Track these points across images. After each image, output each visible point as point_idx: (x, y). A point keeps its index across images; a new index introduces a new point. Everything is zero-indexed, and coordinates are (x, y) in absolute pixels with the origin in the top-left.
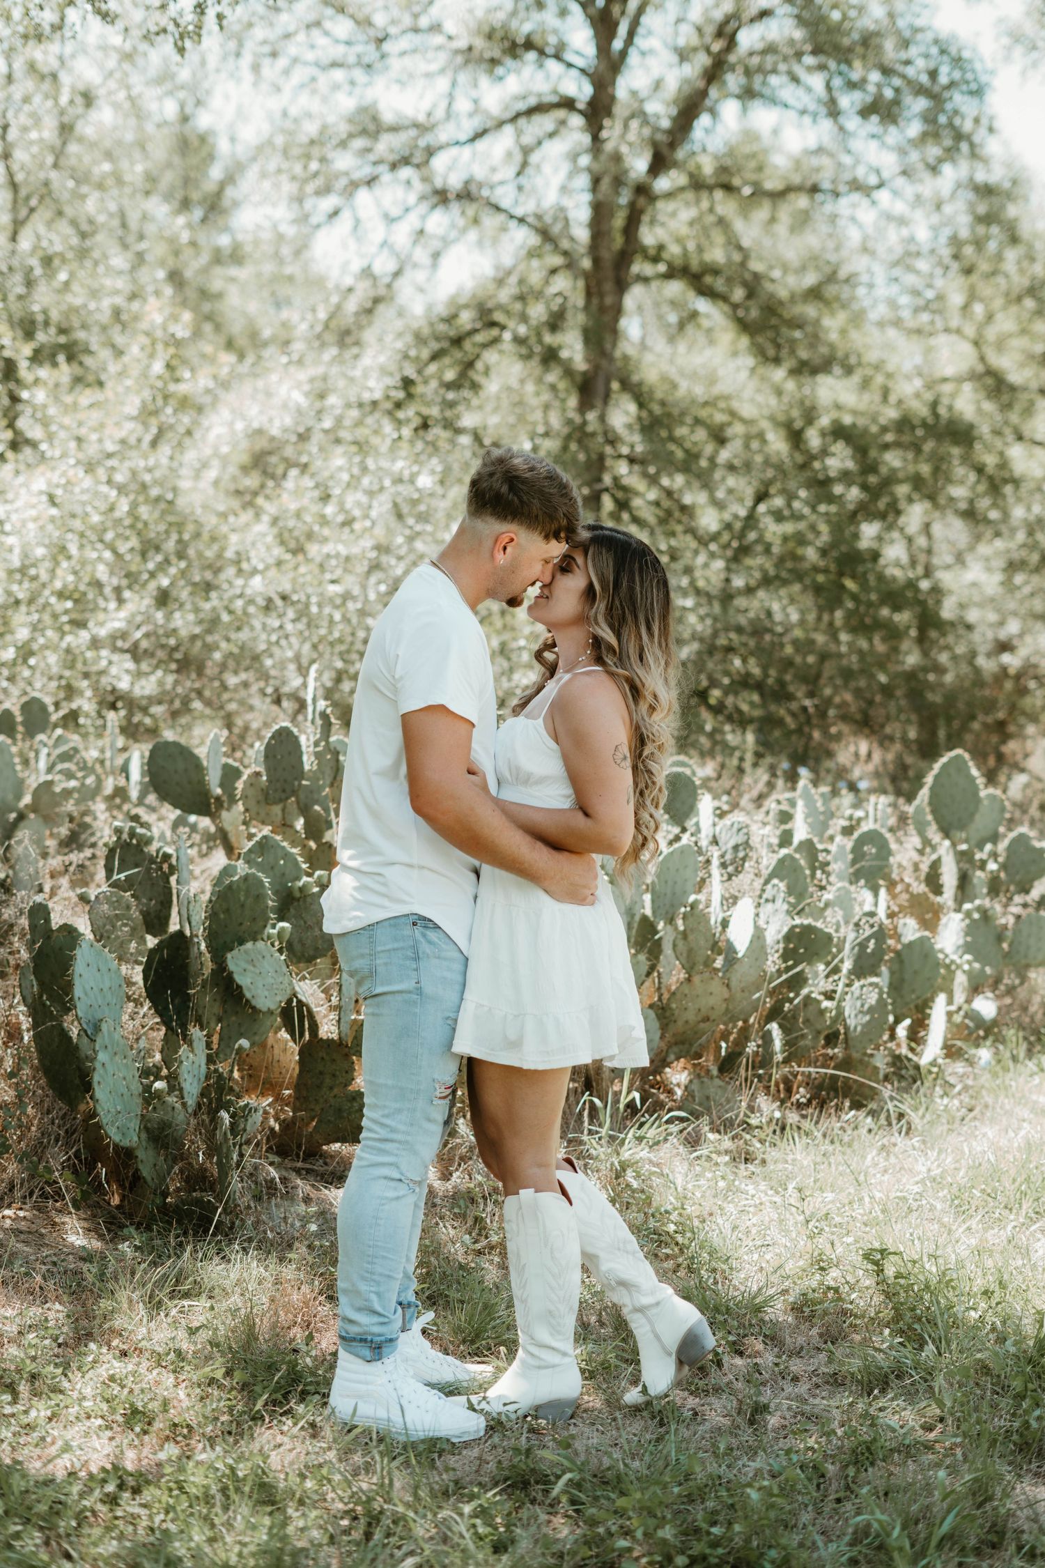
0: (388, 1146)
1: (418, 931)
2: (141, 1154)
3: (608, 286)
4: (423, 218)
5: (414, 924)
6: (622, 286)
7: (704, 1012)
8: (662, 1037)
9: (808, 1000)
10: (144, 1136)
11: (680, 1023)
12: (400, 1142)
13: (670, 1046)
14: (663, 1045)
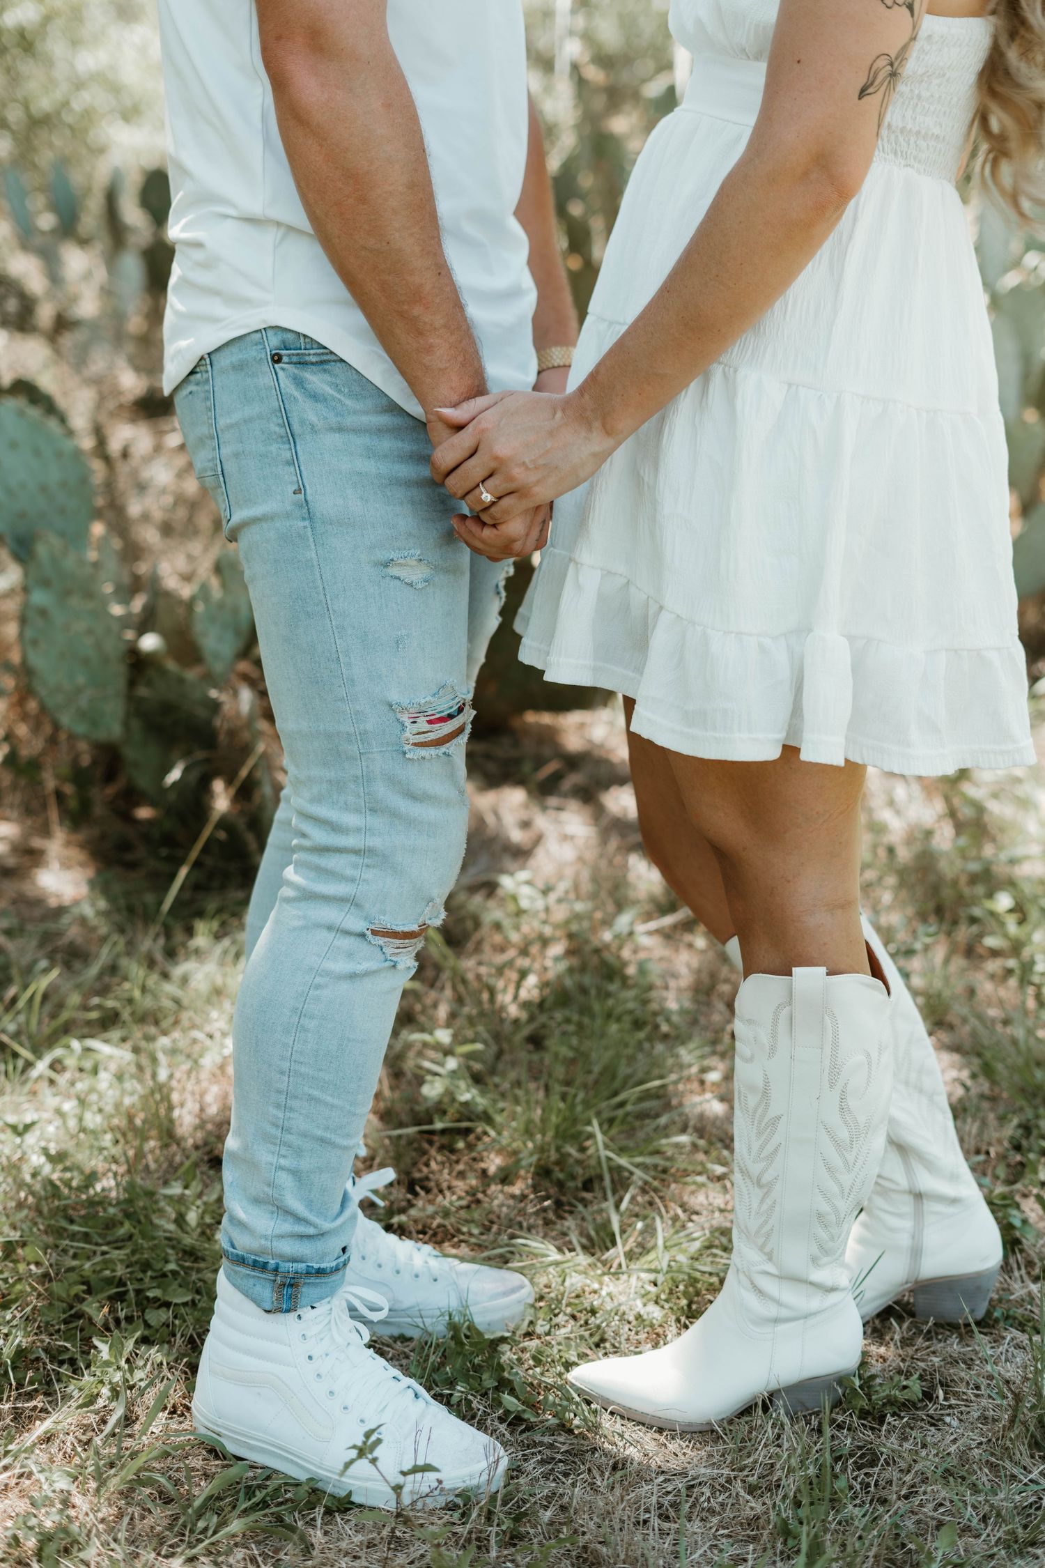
0: (331, 862)
1: (285, 372)
2: (130, 753)
5: (277, 359)
10: (136, 724)
12: (356, 852)
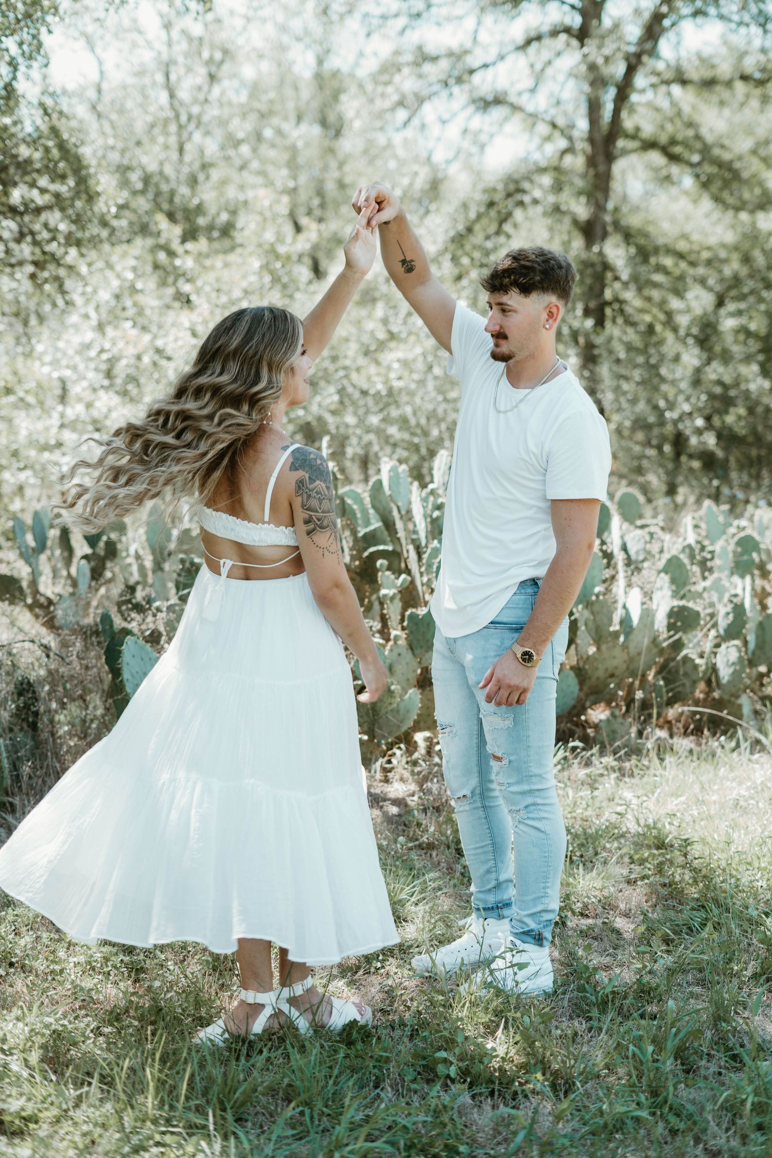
3: (600, 159)
4: (469, 118)
6: (610, 158)
7: (610, 671)
8: (581, 690)
9: (686, 659)
11: (593, 679)
13: (587, 695)
14: (582, 695)
